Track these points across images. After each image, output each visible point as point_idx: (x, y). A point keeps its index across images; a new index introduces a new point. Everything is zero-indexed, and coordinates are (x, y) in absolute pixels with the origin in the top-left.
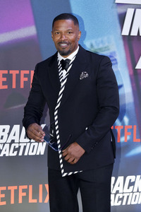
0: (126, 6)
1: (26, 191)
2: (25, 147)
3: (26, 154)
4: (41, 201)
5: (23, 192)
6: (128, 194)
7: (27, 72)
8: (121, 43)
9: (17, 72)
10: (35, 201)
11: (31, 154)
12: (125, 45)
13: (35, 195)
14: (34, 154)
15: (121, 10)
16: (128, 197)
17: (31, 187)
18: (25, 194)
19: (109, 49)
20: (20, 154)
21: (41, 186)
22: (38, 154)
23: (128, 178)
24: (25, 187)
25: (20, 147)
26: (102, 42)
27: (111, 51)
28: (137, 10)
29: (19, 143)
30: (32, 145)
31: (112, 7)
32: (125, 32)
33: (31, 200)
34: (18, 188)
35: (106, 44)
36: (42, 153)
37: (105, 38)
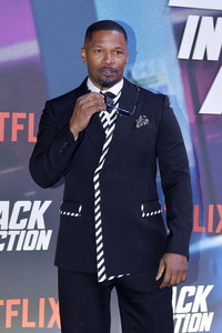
0: (186, 12)
1: (18, 308)
2: (17, 237)
3: (19, 248)
4: (41, 325)
5: (13, 309)
6: (183, 316)
7: (23, 116)
8: (177, 71)
9: (7, 115)
10: (32, 325)
11: (26, 248)
12: (183, 75)
13: (33, 316)
14: (32, 248)
15: (178, 18)
16: (183, 320)
17: (26, 301)
18: (15, 313)
19: (156, 81)
20: (10, 248)
21: (42, 301)
22: (38, 248)
23: (185, 289)
24: (17, 302)
25: (9, 236)
26: (146, 69)
27: (160, 84)
28: (204, 18)
29: (8, 230)
30: (30, 233)
31: (164, 14)
32: (184, 54)
33: (26, 324)
34: (5, 303)
35: (153, 73)
36: (45, 248)
37: (151, 63)
